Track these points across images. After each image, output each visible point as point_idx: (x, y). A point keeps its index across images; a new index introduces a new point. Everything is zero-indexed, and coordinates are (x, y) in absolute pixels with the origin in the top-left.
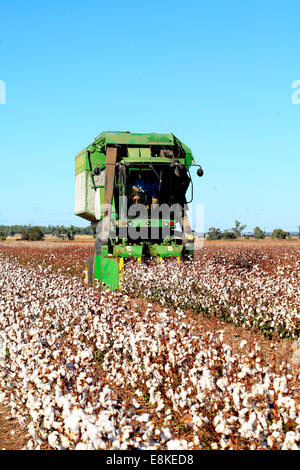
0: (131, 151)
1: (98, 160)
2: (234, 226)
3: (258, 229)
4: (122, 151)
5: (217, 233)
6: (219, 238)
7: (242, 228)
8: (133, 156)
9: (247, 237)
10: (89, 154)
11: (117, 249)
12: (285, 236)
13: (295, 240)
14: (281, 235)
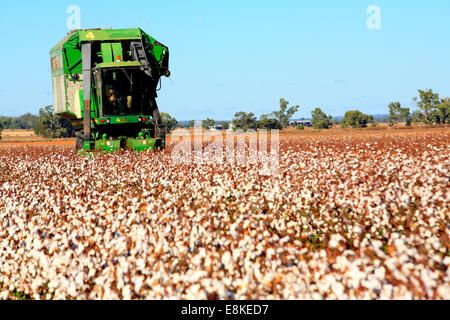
2: (279, 109)
3: (318, 111)
5: (249, 121)
7: (292, 111)
9: (302, 126)
10: (65, 51)
11: (98, 144)
12: (365, 122)
13: (384, 128)
14: (359, 121)
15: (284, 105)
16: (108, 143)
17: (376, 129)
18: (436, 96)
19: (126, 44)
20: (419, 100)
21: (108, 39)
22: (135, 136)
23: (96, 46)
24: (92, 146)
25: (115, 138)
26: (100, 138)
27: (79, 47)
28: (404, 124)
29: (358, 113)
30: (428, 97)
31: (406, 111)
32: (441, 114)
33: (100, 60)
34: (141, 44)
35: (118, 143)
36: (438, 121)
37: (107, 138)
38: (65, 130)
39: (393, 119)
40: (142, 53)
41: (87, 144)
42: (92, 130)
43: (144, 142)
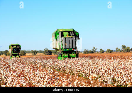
0: (14, 46)
1: (10, 47)
2: (93, 49)
3: (101, 50)
4: (13, 46)
5: (87, 51)
6: (88, 53)
7: (96, 49)
8: (14, 47)
9: (98, 52)
10: (55, 34)
11: (63, 55)
12: (111, 52)
13: (115, 53)
14: (110, 51)
15: (94, 48)
16: (65, 55)
17: (113, 53)
18: (126, 46)
19: (69, 32)
20: (122, 47)
21: (65, 31)
22: (71, 53)
23: (62, 33)
24: (61, 56)
25: (67, 54)
26: (63, 54)
27: (58, 33)
28: (119, 52)
29: (110, 50)
30: (124, 46)
31: (120, 49)
32: (127, 50)
33: (63, 36)
34: (73, 32)
35: (67, 55)
36: (126, 51)
37: (65, 54)
38: (49, 53)
39: (117, 51)
40: (73, 34)
41: (60, 55)
42: (61, 52)
43: (74, 55)
